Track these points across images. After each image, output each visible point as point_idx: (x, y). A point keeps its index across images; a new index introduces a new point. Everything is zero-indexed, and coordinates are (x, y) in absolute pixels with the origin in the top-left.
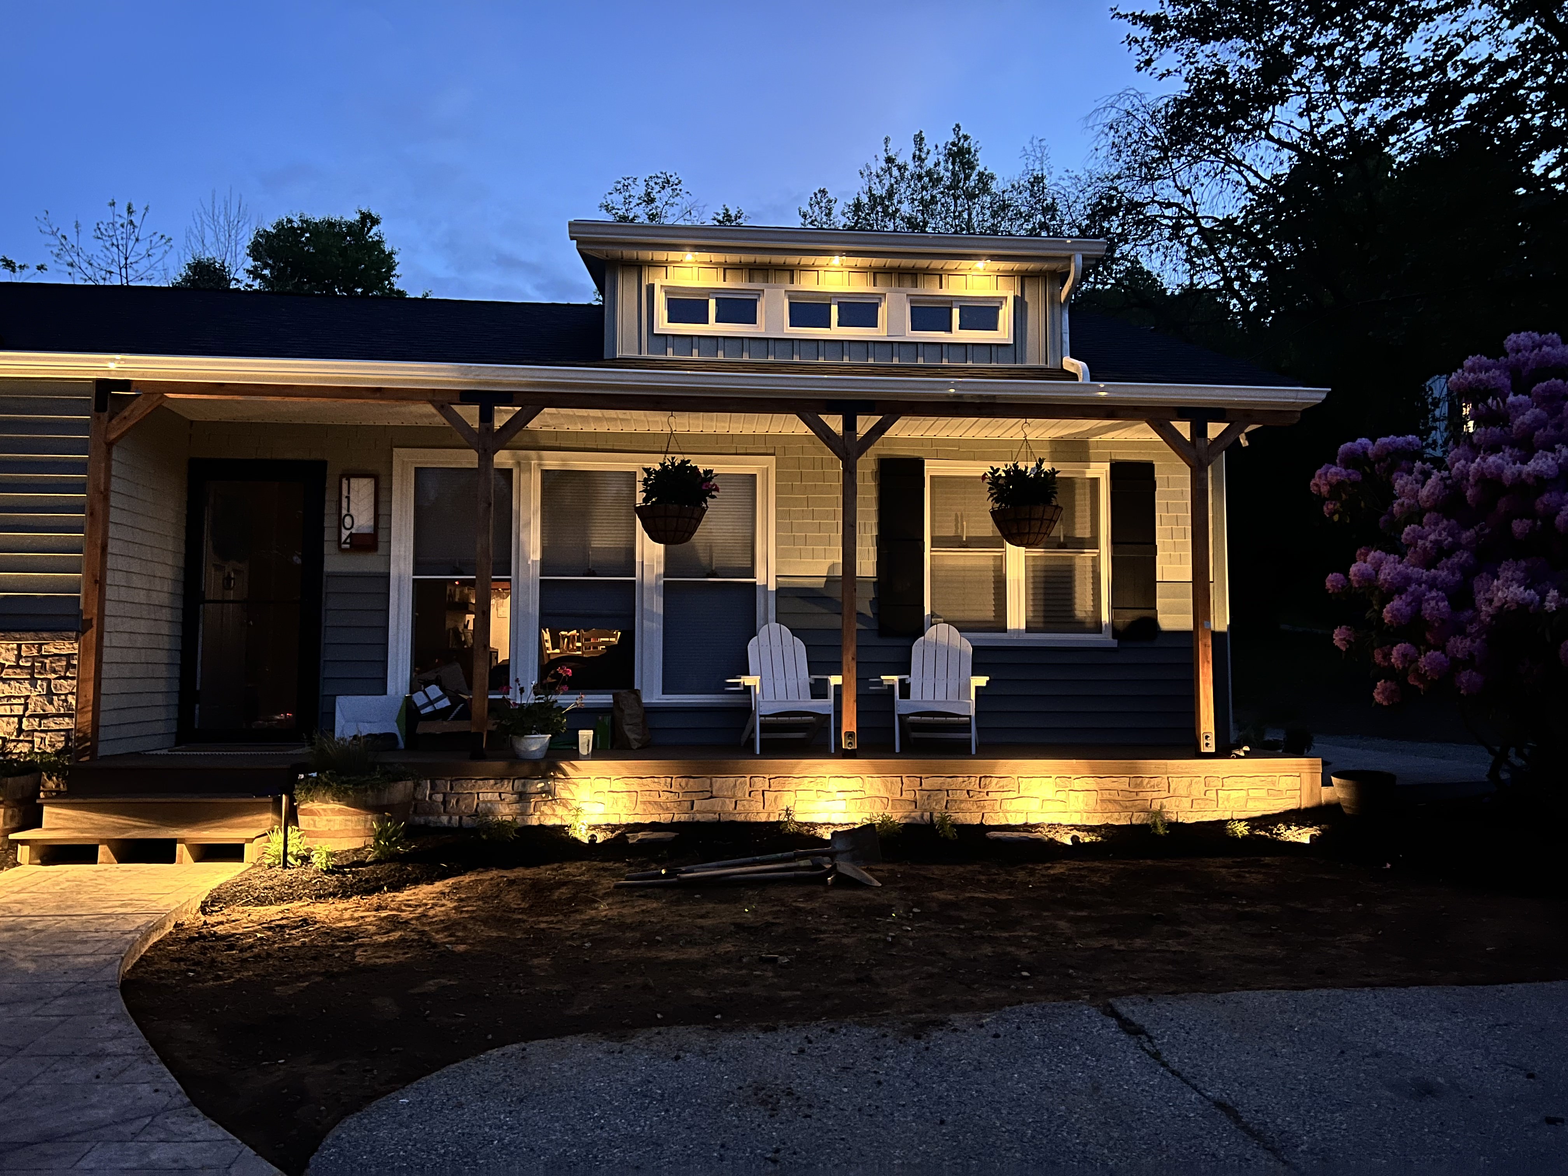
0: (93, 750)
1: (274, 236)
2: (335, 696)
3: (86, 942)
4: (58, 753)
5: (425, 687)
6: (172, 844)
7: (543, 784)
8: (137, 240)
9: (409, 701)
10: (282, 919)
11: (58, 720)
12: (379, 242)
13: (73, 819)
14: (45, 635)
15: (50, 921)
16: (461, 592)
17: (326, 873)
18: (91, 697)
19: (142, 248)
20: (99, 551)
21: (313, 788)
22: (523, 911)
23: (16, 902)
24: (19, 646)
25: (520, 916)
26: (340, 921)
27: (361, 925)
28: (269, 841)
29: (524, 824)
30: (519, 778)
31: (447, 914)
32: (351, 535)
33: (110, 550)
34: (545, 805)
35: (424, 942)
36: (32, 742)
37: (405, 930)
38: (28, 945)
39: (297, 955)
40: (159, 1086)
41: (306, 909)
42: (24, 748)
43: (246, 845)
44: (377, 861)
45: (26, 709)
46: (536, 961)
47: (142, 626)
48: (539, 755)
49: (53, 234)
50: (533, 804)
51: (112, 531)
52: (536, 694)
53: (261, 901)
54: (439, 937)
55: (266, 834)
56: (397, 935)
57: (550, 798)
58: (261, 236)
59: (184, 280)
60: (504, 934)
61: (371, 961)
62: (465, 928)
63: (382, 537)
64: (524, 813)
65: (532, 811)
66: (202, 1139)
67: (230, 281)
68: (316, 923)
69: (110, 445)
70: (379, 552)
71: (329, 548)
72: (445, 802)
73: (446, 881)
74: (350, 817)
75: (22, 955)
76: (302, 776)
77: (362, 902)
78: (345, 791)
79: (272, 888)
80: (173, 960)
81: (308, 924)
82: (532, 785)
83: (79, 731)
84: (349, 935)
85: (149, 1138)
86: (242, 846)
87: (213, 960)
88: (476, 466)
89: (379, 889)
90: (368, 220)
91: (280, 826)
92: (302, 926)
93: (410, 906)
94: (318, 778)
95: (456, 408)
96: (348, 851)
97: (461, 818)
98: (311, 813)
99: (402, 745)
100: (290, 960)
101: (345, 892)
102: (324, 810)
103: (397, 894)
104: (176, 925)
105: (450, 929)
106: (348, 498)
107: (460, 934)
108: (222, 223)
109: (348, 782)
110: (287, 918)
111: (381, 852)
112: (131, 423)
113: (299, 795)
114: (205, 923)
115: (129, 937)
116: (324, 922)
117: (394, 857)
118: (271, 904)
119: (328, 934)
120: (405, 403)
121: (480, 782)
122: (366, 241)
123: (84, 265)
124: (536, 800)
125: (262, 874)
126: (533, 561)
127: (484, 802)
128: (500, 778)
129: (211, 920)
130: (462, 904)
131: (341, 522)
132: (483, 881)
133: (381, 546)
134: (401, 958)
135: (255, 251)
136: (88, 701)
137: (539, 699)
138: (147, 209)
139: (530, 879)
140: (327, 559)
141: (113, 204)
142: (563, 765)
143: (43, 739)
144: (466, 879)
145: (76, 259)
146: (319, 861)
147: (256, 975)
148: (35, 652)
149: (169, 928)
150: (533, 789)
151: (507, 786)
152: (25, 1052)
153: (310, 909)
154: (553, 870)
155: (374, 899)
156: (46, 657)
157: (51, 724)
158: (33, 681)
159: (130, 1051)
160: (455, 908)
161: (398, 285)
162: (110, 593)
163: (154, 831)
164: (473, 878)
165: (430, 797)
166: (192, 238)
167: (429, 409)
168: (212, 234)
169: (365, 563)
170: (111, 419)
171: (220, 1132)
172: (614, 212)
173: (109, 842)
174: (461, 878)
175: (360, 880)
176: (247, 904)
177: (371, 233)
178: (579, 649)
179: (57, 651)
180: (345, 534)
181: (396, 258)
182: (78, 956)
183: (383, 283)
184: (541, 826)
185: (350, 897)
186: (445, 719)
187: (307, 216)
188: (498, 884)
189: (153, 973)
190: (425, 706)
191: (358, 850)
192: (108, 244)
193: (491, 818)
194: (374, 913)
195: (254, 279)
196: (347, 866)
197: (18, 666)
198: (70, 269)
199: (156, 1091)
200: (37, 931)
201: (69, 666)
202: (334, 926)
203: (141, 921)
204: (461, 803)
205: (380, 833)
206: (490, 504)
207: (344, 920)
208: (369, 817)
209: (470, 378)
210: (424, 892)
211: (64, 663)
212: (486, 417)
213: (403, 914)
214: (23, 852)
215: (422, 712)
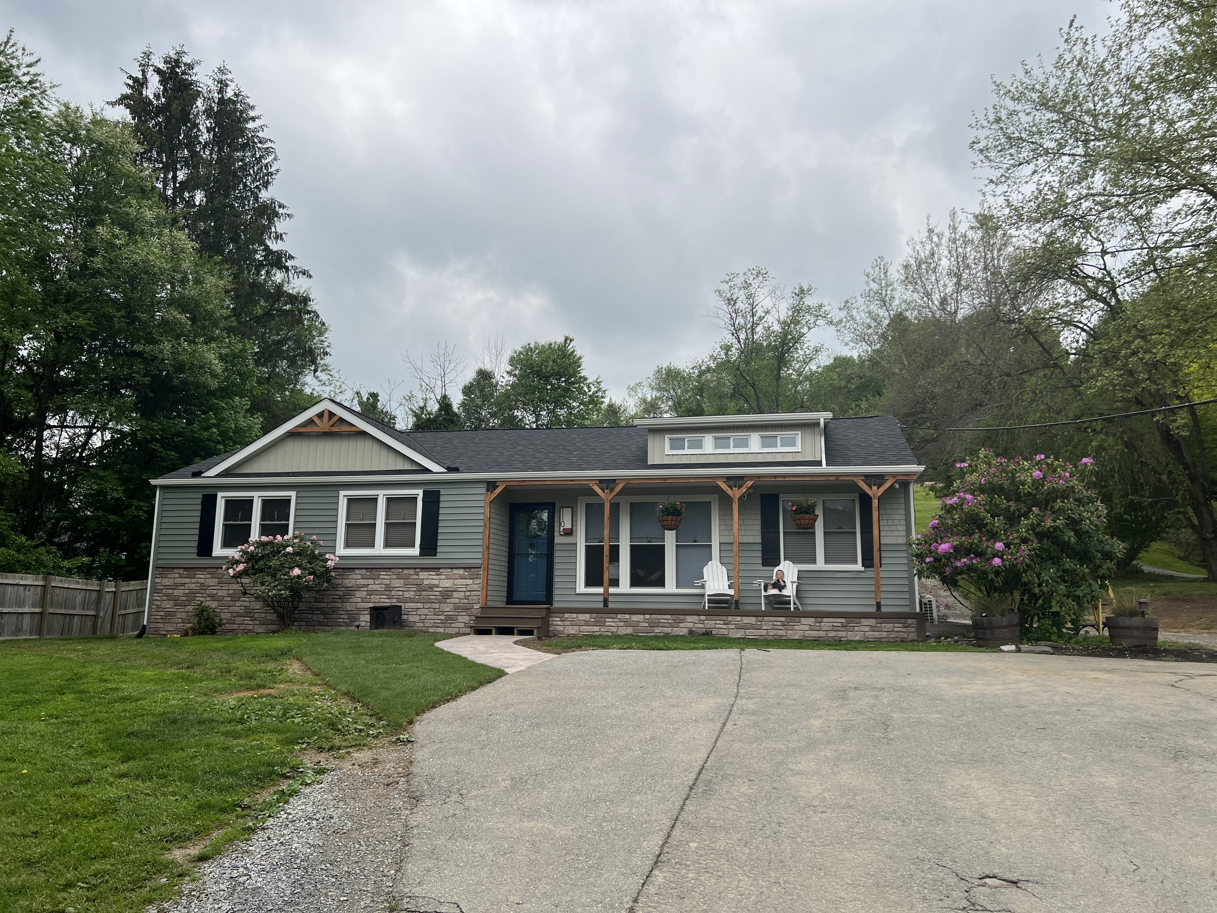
0: (486, 603)
1: (522, 353)
11: (476, 592)
12: (574, 352)
13: (484, 621)
24: (465, 568)
43: (535, 630)
45: (466, 589)
58: (515, 353)
63: (574, 529)
69: (490, 502)
71: (556, 534)
83: (482, 596)
86: (533, 630)
90: (568, 340)
97: (600, 628)
106: (563, 515)
122: (567, 352)
131: (560, 524)
133: (574, 533)
136: (484, 587)
140: (556, 538)
148: (469, 570)
156: (472, 572)
157: (473, 593)
161: (583, 374)
169: (568, 539)
170: (491, 493)
173: (496, 628)
177: (569, 348)
179: (475, 570)
180: (562, 529)
181: (582, 360)
183: (576, 374)
195: (511, 376)
197: (464, 575)
201: (479, 575)
206: (609, 518)
211: (477, 574)
214: (472, 630)
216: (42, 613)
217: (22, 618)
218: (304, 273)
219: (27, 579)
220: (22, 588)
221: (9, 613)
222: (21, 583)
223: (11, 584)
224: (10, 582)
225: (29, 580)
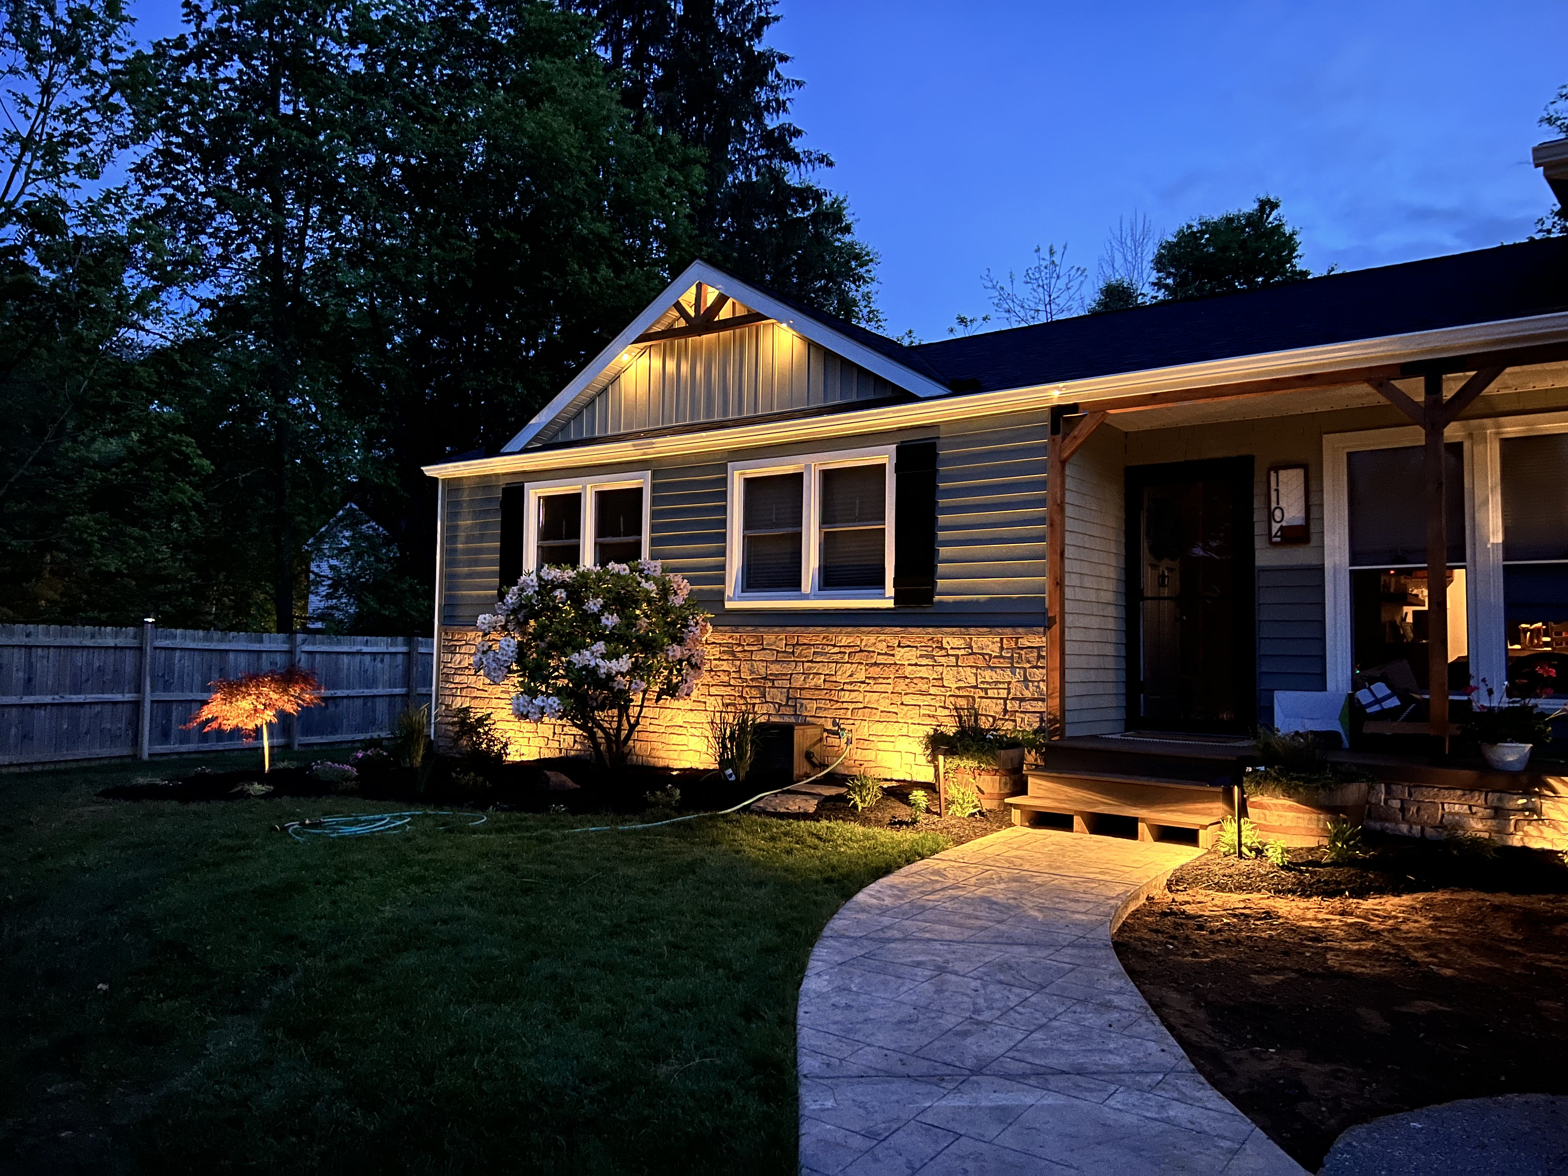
0: (1061, 731)
1: (1177, 244)
2: (1273, 691)
3: (1078, 901)
4: (1035, 732)
5: (1370, 684)
6: (1134, 821)
7: (1525, 801)
8: (1058, 277)
9: (1351, 698)
10: (1245, 908)
11: (1034, 703)
12: (1279, 226)
13: (1052, 791)
14: (1020, 630)
15: (1046, 878)
16: (1397, 582)
17: (1283, 868)
18: (1058, 684)
19: (1061, 283)
20: (1058, 557)
21: (1261, 782)
22: (1516, 943)
23: (1016, 857)
24: (1002, 639)
25: (1516, 949)
26: (1304, 919)
27: (1327, 928)
28: (1221, 829)
29: (1501, 843)
30: (1493, 791)
31: (1423, 932)
32: (1281, 528)
33: (1066, 555)
34: (1529, 824)
35: (1401, 957)
36: (1015, 721)
37: (1377, 941)
38: (1033, 896)
39: (1267, 947)
40: (1165, 1047)
41: (1266, 901)
42: (1009, 725)
43: (1201, 832)
44: (1334, 864)
45: (1009, 693)
46: (1545, 1004)
47: (1094, 622)
48: (1518, 767)
49: (994, 287)
50: (1513, 822)
51: (1069, 539)
52: (1509, 696)
53: (1221, 888)
54: (1419, 955)
55: (1219, 823)
56: (1369, 945)
57: (1535, 817)
58: (1164, 248)
59: (1099, 304)
60: (1497, 966)
61: (1347, 968)
62: (1447, 951)
63: (1314, 529)
64: (1502, 831)
65: (1512, 829)
66: (1214, 1107)
67: (1137, 297)
68: (1279, 917)
69: (1063, 463)
70: (1312, 544)
71: (1259, 543)
72: (1403, 810)
73: (1416, 895)
74: (1301, 815)
75: (1031, 905)
76: (1250, 769)
77: (1324, 904)
78: (1296, 788)
79: (1231, 877)
80: (1151, 930)
81: (1271, 918)
82: (1511, 800)
83: (1050, 714)
84: (1317, 936)
85: (1163, 1093)
86: (1196, 831)
87: (1187, 937)
88: (1423, 443)
89: (1341, 893)
90: (1267, 205)
91: (1233, 816)
92: (1265, 918)
93: (1378, 916)
94: (1266, 772)
95: (1397, 384)
96: (1302, 849)
97: (1423, 829)
98: (1260, 806)
99: (1346, 744)
100: (1260, 951)
101: (1305, 891)
102: (1275, 805)
103: (1361, 901)
104: (1148, 898)
105: (1430, 949)
106: (1277, 490)
107: (1442, 956)
108: (1129, 244)
109: (1298, 779)
110: (1250, 908)
111: (1338, 855)
112: (1079, 441)
113: (1249, 788)
114: (1173, 901)
115: (1112, 902)
116: (1287, 918)
117: (1352, 862)
118: (1231, 891)
119: (1294, 931)
120: (1338, 386)
121: (1446, 792)
122: (1266, 228)
123: (1017, 309)
124: (1517, 817)
125: (1219, 861)
126: (1493, 544)
127: (1450, 813)
128: (1470, 788)
129: (1180, 897)
130: (1439, 923)
131: (1271, 516)
132: (1462, 901)
133: (1314, 538)
134: (1378, 970)
135: (1160, 263)
136: (1055, 688)
137: (1514, 702)
138: (1065, 248)
139: (1520, 908)
140: (1257, 554)
141: (1038, 250)
142: (1551, 781)
143: (1023, 720)
144: (1440, 896)
145: (1011, 305)
146: (1274, 856)
147: (1231, 959)
148: (1013, 644)
149: (1142, 900)
150: (1511, 805)
151: (1478, 799)
152: (1047, 990)
153: (1271, 902)
154: (1548, 901)
155: (1337, 902)
156: (1022, 649)
157: (1027, 706)
158: (1013, 668)
159: (1133, 1008)
160: (1430, 926)
161: (1300, 265)
162: (1069, 593)
163: (1117, 808)
164: (1447, 896)
165: (1386, 801)
166: (1104, 264)
167: (1364, 388)
168: (1121, 255)
169: (1297, 556)
170: (1064, 439)
171: (1228, 1106)
172: (1559, 123)
173: (1082, 814)
174: (1433, 895)
175: (1319, 881)
176: (1207, 888)
177: (1270, 219)
178: (1546, 644)
179: (1029, 644)
180: (1275, 527)
181: (1298, 238)
182: (1073, 912)
183: (1284, 267)
184: (1525, 849)
185: (1310, 896)
186: (1394, 719)
187: (1207, 218)
188: (1480, 908)
189: (1136, 939)
190: (1370, 705)
191: (1312, 849)
192: (1035, 286)
193: (1461, 832)
194: (1339, 917)
195: (1159, 289)
196: (1303, 864)
197: (1001, 657)
198: (1007, 315)
199: (1163, 1051)
200: (1038, 885)
201: (1040, 657)
202: (1299, 924)
203: (1120, 889)
204: (1422, 812)
205: (1336, 835)
206: (1441, 484)
207: (1309, 919)
208: (1322, 816)
209: (1413, 348)
210: (1391, 904)
211: (1036, 654)
212: (1433, 387)
213: (1372, 923)
214: (1016, 814)
215: (1368, 710)
216: (407, 695)
217: (374, 703)
218: (821, 161)
219: (376, 644)
220: (368, 658)
221: (348, 697)
222: (365, 649)
223: (348, 653)
224: (345, 649)
225: (381, 645)
